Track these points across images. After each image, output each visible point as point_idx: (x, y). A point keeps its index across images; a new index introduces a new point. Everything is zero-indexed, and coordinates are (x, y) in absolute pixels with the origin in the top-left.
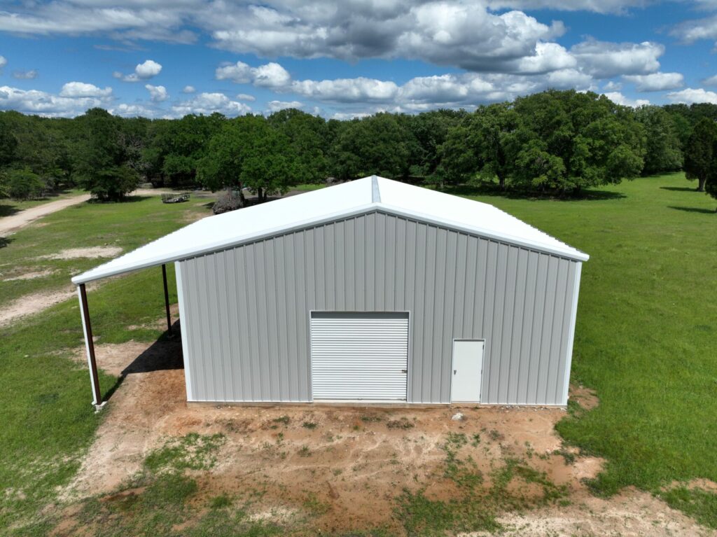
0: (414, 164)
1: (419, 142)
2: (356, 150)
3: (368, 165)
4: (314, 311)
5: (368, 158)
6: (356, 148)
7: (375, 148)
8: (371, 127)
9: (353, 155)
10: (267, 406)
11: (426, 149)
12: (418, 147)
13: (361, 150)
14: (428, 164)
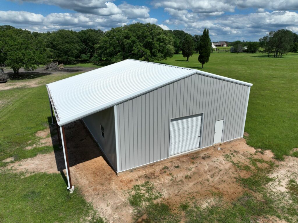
0: (82, 54)
1: (83, 43)
2: (54, 47)
3: (62, 54)
4: (172, 119)
5: (61, 51)
6: (54, 46)
7: (64, 46)
8: (60, 37)
9: (52, 49)
10: (152, 164)
11: (87, 46)
12: (83, 46)
13: (58, 47)
14: (89, 53)
